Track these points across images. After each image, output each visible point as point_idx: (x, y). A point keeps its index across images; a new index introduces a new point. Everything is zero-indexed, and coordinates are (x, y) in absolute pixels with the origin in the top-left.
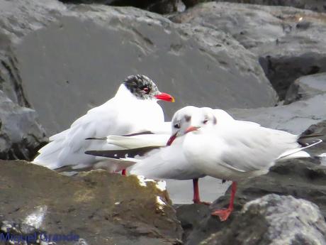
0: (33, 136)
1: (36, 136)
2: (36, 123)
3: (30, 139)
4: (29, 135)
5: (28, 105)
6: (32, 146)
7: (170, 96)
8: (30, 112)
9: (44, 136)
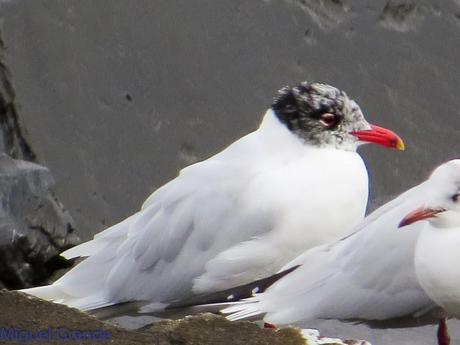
0: (43, 230)
1: (49, 230)
2: (51, 199)
3: (34, 239)
4: (33, 228)
5: (29, 155)
6: (40, 256)
7: (392, 134)
8: (36, 173)
9: (70, 230)
